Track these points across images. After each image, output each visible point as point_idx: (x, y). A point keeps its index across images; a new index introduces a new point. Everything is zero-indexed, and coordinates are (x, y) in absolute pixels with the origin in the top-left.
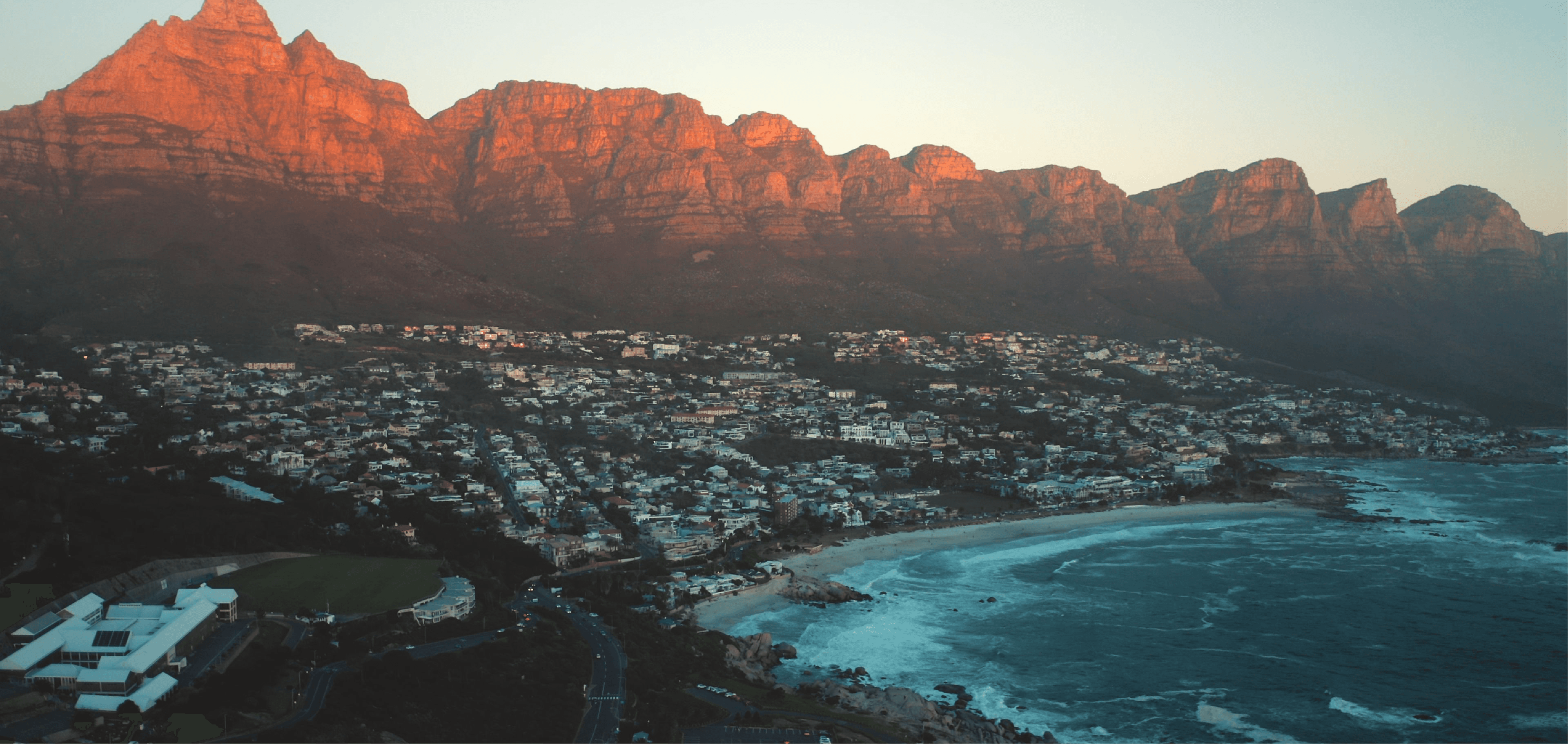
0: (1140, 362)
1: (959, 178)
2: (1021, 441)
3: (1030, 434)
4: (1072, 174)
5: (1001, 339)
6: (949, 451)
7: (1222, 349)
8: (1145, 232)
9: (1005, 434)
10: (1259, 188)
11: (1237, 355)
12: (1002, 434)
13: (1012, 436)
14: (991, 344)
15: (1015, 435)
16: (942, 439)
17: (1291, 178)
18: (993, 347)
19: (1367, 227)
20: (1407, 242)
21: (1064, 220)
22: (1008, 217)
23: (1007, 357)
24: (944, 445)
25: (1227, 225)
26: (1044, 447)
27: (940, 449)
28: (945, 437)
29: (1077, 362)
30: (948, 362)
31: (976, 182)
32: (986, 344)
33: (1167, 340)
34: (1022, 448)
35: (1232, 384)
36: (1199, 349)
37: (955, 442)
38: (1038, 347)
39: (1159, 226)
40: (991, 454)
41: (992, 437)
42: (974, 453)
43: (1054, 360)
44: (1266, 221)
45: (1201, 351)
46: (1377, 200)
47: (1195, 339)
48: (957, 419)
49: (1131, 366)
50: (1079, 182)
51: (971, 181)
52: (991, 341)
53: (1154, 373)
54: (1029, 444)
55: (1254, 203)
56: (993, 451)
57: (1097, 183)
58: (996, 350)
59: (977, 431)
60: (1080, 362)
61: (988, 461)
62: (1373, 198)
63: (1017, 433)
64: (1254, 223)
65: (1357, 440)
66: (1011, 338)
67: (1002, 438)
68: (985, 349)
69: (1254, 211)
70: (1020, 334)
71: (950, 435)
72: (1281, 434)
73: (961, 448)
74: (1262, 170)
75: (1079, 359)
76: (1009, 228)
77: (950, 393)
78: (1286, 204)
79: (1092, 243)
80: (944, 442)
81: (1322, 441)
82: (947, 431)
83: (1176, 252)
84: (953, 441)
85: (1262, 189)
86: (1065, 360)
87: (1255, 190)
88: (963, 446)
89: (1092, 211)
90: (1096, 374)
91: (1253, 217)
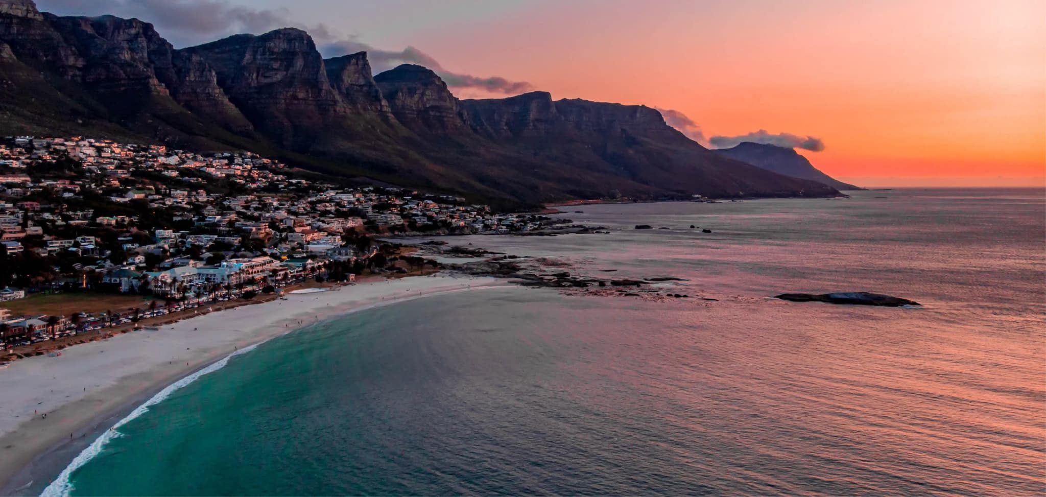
0: (208, 166)
1: (20, 15)
2: (124, 226)
3: (135, 219)
4: (128, 24)
5: (74, 144)
6: (30, 242)
7: (269, 161)
8: (192, 75)
9: (104, 220)
10: (279, 50)
11: (282, 165)
12: (99, 220)
13: (113, 222)
14: (63, 148)
15: (117, 221)
16: (19, 228)
17: (303, 43)
18: (66, 150)
19: (354, 85)
20: (381, 96)
21: (123, 58)
22: (70, 52)
23: (82, 159)
24: (22, 235)
25: (255, 76)
26: (154, 233)
27: (17, 240)
28: (24, 226)
29: (153, 165)
30: (18, 159)
31: (36, 20)
32: (58, 147)
33: (222, 154)
34: (128, 234)
35: (291, 184)
36: (250, 160)
37: (39, 230)
38: (112, 152)
39: (203, 70)
40: (90, 243)
41: (88, 224)
42: (66, 243)
43: (131, 162)
44: (285, 73)
45: (252, 162)
46: (360, 67)
47: (245, 153)
48: (37, 206)
49: (202, 169)
50: (133, 31)
51: (31, 19)
52: (63, 145)
53: (224, 175)
54: (134, 230)
55: (275, 60)
56: (92, 238)
57: (150, 33)
58: (68, 153)
59: (66, 218)
60: (156, 164)
61: (86, 251)
62: (357, 64)
63: (119, 218)
64: (276, 74)
65: (425, 221)
66: (86, 143)
67: (100, 224)
68: (56, 151)
69: (276, 65)
70: (93, 141)
71: (30, 222)
72: (362, 218)
73: (46, 238)
74: (281, 36)
75: (154, 162)
76: (71, 61)
77: (23, 185)
78: (299, 63)
79: (149, 77)
80: (23, 231)
81: (397, 223)
82: (26, 218)
83: (217, 91)
84: (34, 230)
85: (281, 50)
86: (140, 162)
87: (276, 50)
88: (50, 235)
89: (146, 55)
90: (175, 174)
91: (275, 69)
